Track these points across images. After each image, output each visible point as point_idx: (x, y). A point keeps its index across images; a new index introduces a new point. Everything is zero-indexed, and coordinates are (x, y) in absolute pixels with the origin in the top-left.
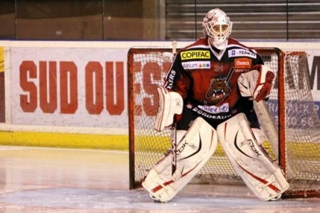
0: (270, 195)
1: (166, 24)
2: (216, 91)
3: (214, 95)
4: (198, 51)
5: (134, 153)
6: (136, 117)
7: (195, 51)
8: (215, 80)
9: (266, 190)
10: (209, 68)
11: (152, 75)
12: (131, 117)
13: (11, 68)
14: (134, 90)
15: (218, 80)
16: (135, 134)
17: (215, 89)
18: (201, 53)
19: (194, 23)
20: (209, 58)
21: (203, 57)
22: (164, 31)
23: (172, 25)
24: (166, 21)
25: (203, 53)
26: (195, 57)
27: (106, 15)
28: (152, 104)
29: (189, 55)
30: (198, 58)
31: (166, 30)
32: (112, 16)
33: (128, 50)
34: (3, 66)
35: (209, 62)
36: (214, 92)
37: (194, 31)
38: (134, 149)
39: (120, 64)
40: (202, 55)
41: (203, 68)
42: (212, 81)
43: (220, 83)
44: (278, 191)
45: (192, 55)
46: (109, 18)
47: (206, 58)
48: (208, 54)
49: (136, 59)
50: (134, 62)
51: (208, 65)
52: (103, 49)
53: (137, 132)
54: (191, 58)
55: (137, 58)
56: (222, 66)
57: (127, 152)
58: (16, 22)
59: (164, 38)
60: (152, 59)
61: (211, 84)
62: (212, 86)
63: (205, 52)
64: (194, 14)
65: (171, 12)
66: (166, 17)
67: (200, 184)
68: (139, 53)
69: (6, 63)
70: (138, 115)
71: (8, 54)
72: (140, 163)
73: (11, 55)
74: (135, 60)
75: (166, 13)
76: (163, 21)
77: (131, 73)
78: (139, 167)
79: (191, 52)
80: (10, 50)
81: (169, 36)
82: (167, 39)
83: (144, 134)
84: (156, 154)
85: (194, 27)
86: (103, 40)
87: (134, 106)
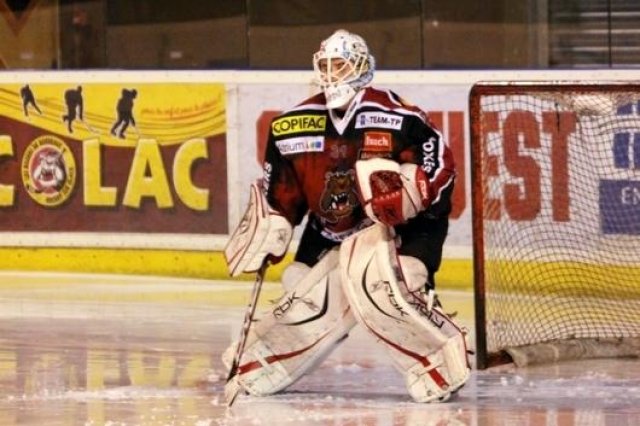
0: (429, 393)
1: (550, 36)
2: (336, 198)
3: (334, 205)
4: (302, 117)
5: (484, 295)
6: (487, 224)
7: (297, 118)
8: (332, 175)
9: (424, 380)
10: (321, 149)
11: (521, 138)
12: (477, 224)
13: (239, 126)
14: (483, 169)
15: (338, 174)
16: (487, 257)
17: (334, 194)
18: (308, 121)
19: (605, 32)
20: (323, 129)
21: (312, 129)
22: (546, 49)
23: (561, 37)
24: (550, 29)
25: (312, 120)
26: (297, 129)
27: (429, 18)
28: (522, 197)
29: (285, 126)
30: (303, 130)
31: (551, 46)
32: (442, 19)
33: (469, 89)
34: (224, 122)
35: (321, 139)
36: (333, 200)
37: (606, 49)
38: (483, 287)
39: (456, 117)
40: (310, 125)
41: (310, 150)
42: (329, 175)
43: (341, 181)
44: (445, 386)
45: (292, 125)
46: (435, 24)
47: (317, 129)
48: (323, 123)
49: (487, 105)
50: (481, 112)
51: (319, 145)
52: (421, 86)
53: (489, 253)
54: (290, 131)
55: (488, 103)
56: (344, 146)
57: (470, 294)
58: (249, 33)
59: (546, 64)
60: (517, 106)
61: (326, 182)
62: (329, 187)
63: (316, 118)
64: (605, 14)
65: (560, 11)
66: (550, 21)
67: (619, 357)
68: (492, 94)
69: (230, 116)
70: (490, 218)
71: (234, 98)
72: (496, 315)
73: (239, 100)
74: (484, 109)
75: (550, 12)
76: (543, 29)
77: (476, 133)
78: (495, 323)
79: (289, 119)
80: (238, 90)
81: (556, 58)
82: (553, 64)
83: (502, 256)
84: (527, 297)
85: (607, 40)
86: (422, 67)
87: (484, 200)
